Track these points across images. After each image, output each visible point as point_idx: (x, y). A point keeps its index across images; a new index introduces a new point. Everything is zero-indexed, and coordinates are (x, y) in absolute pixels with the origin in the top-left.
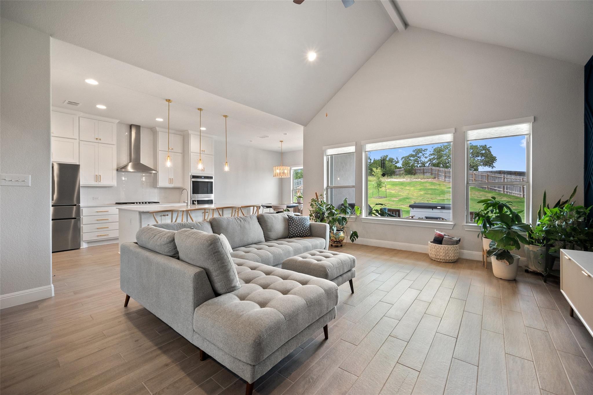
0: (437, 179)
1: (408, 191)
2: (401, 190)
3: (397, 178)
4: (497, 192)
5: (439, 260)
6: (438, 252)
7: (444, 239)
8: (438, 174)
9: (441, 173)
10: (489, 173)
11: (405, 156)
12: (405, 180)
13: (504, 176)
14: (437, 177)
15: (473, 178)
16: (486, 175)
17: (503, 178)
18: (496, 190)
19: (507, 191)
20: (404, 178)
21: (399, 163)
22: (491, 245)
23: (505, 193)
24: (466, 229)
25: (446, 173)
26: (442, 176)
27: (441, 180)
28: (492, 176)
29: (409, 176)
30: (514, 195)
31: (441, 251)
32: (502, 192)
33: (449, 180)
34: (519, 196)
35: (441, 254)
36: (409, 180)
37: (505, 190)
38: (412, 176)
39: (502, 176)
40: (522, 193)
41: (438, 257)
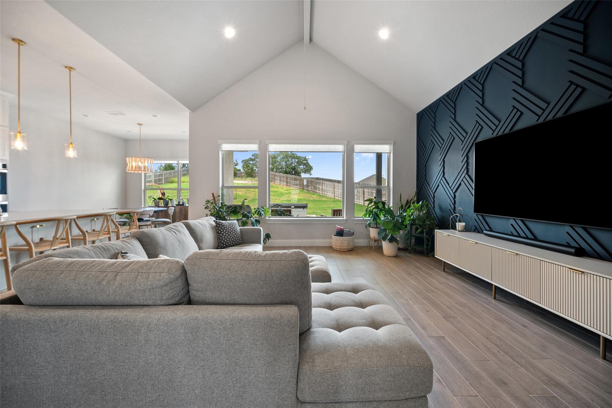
0: (273, 182)
1: (254, 193)
2: (247, 191)
3: (239, 180)
4: (318, 194)
5: (342, 250)
6: (342, 243)
7: (344, 232)
8: (274, 178)
9: (277, 177)
10: (312, 179)
11: (245, 159)
12: (246, 182)
13: (322, 182)
14: (273, 180)
15: (301, 182)
16: (311, 180)
17: (321, 184)
18: (317, 192)
19: (324, 193)
20: (246, 180)
21: (238, 165)
22: (380, 233)
23: (323, 194)
24: (354, 223)
25: (281, 177)
26: (278, 180)
27: (276, 183)
28: (315, 182)
29: (250, 178)
30: (329, 196)
31: (345, 242)
32: (321, 194)
33: (283, 183)
34: (331, 197)
35: (345, 245)
36: (250, 182)
37: (323, 193)
38: (253, 178)
39: (321, 182)
40: (333, 195)
41: (343, 248)
